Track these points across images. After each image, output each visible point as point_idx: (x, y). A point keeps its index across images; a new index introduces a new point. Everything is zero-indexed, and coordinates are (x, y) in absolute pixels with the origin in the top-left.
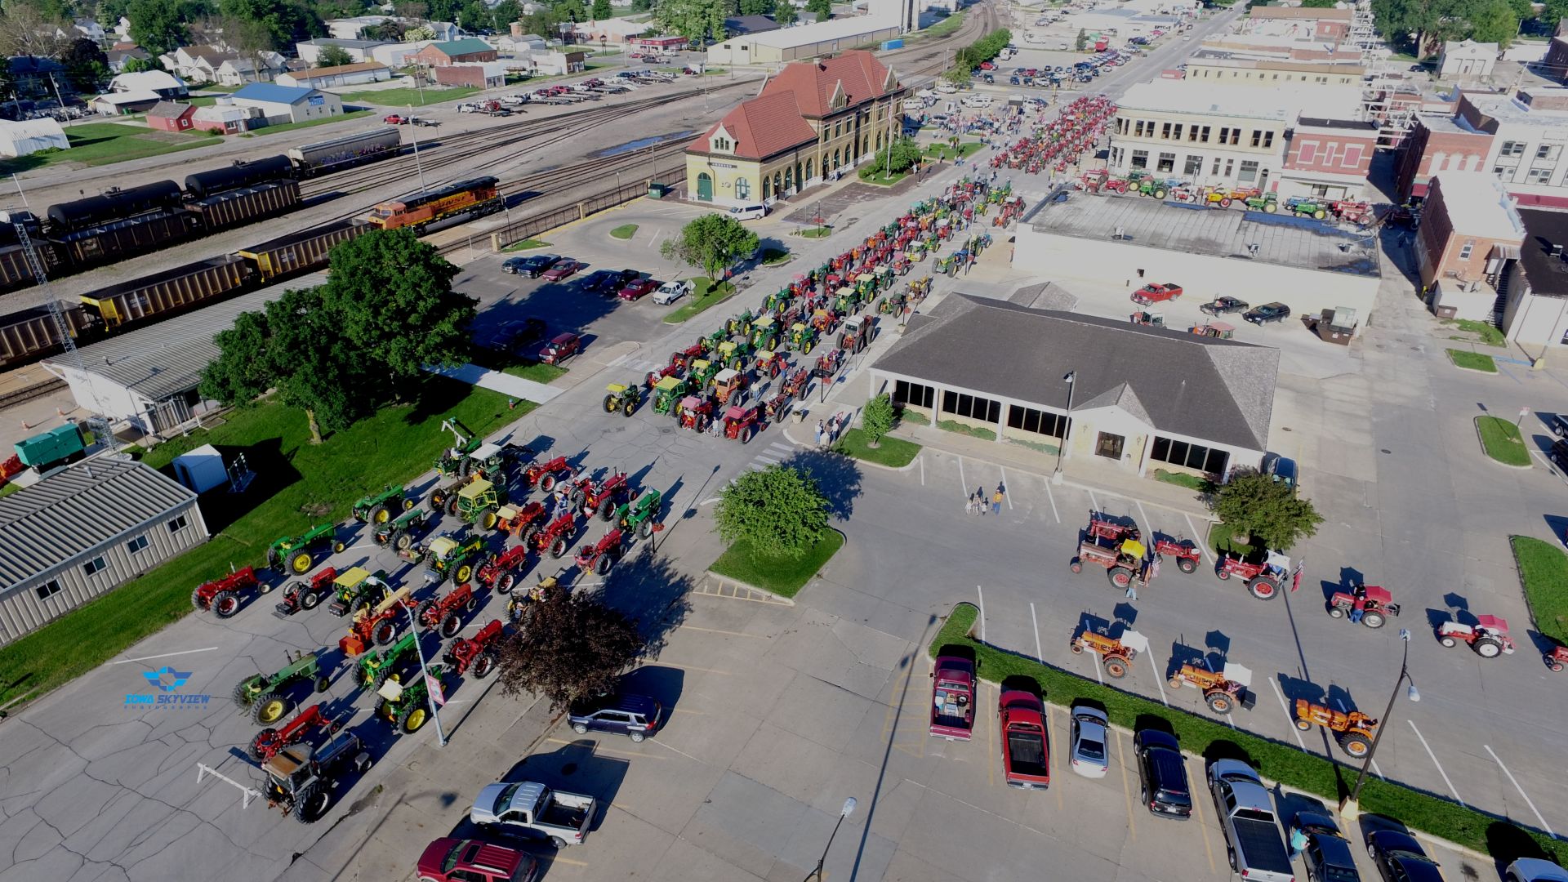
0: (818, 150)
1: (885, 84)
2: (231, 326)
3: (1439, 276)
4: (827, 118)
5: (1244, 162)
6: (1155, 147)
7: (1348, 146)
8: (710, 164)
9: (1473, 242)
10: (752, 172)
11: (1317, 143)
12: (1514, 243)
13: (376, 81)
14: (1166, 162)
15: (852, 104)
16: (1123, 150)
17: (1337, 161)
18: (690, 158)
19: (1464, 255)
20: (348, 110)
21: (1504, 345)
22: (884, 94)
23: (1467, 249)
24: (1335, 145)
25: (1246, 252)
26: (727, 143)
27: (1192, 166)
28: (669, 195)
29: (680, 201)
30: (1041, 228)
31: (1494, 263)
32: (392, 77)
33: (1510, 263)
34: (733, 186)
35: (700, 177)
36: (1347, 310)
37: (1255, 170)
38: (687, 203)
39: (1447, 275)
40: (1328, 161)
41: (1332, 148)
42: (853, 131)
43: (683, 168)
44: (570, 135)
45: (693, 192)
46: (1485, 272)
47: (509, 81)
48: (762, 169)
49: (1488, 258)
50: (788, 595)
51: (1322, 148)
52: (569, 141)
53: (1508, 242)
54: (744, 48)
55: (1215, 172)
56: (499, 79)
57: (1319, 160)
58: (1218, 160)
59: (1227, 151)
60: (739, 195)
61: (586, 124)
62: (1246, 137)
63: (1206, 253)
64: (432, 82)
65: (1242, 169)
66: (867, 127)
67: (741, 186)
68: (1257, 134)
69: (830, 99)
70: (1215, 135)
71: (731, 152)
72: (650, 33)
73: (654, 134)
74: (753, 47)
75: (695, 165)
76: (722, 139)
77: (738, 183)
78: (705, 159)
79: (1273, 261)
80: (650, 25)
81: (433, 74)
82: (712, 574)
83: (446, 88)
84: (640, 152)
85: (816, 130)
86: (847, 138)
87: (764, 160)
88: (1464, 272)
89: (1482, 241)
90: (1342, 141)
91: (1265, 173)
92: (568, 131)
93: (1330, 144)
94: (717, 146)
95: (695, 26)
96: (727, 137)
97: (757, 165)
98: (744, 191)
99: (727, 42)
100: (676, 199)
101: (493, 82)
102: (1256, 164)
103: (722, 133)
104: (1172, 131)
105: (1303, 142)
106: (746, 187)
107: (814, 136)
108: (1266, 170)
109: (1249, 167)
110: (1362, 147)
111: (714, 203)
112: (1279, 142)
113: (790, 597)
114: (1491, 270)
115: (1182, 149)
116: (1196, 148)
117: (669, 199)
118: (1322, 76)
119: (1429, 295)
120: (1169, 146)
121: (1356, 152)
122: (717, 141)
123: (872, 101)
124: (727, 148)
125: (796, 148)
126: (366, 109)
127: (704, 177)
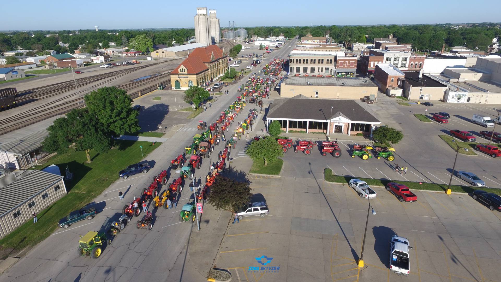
0: (209, 72)
1: (223, 54)
2: (53, 124)
3: (387, 87)
4: (211, 63)
5: (326, 68)
6: (302, 66)
7: (350, 61)
8: (179, 77)
9: (394, 77)
10: (193, 79)
11: (343, 61)
12: (403, 76)
13: (32, 68)
14: (305, 70)
15: (216, 59)
16: (293, 68)
17: (349, 66)
18: (171, 76)
19: (392, 81)
20: (27, 76)
21: (409, 100)
22: (222, 57)
23: (392, 79)
24: (347, 61)
25: (343, 85)
26: (184, 70)
27: (313, 70)
28: (164, 89)
29: (169, 90)
30: (287, 84)
31: (399, 81)
32: (37, 67)
33: (403, 81)
34: (187, 83)
35: (176, 82)
36: (373, 95)
37: (329, 70)
38: (172, 90)
39: (389, 86)
40: (346, 66)
41: (347, 62)
42: (217, 67)
43: (170, 80)
44: (119, 77)
45: (173, 87)
46: (398, 84)
47: (85, 65)
48: (197, 77)
49: (398, 81)
50: (278, 174)
51: (344, 63)
52: (120, 78)
53: (401, 76)
54: (163, 52)
55: (319, 71)
56: (82, 64)
57: (344, 66)
58: (319, 68)
59: (321, 66)
60: (189, 86)
61: (122, 74)
62: (325, 61)
63: (333, 86)
64: (56, 67)
65: (325, 70)
66: (220, 66)
67: (190, 83)
68: (328, 60)
69: (211, 57)
70: (317, 61)
71: (186, 73)
72: (127, 51)
73: (147, 75)
74: (166, 52)
75: (174, 78)
76: (183, 69)
77: (189, 82)
78: (177, 76)
79: (351, 86)
80: (127, 48)
81: (56, 64)
82: (250, 174)
83: (62, 68)
84: (146, 79)
85: (208, 66)
86: (215, 69)
87: (197, 74)
88: (393, 85)
89: (396, 77)
90: (349, 60)
91: (331, 71)
92: (117, 76)
93: (346, 61)
94: (181, 72)
95: (143, 48)
96: (184, 68)
97: (195, 76)
98: (191, 85)
99: (157, 51)
100: (168, 89)
101: (80, 65)
102: (329, 68)
103: (182, 67)
104: (306, 61)
105: (340, 61)
106: (192, 83)
107: (208, 68)
108: (331, 70)
109: (327, 69)
110: (354, 61)
111: (181, 89)
112: (333, 62)
113: (279, 175)
114: (399, 84)
115: (309, 66)
116: (313, 66)
117: (166, 90)
118: (331, 50)
119: (386, 92)
120: (305, 66)
121: (352, 63)
122: (181, 70)
123: (220, 59)
124: (185, 72)
125: (204, 71)
126: (34, 75)
127: (177, 82)
